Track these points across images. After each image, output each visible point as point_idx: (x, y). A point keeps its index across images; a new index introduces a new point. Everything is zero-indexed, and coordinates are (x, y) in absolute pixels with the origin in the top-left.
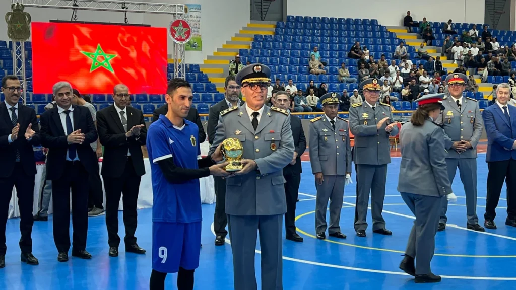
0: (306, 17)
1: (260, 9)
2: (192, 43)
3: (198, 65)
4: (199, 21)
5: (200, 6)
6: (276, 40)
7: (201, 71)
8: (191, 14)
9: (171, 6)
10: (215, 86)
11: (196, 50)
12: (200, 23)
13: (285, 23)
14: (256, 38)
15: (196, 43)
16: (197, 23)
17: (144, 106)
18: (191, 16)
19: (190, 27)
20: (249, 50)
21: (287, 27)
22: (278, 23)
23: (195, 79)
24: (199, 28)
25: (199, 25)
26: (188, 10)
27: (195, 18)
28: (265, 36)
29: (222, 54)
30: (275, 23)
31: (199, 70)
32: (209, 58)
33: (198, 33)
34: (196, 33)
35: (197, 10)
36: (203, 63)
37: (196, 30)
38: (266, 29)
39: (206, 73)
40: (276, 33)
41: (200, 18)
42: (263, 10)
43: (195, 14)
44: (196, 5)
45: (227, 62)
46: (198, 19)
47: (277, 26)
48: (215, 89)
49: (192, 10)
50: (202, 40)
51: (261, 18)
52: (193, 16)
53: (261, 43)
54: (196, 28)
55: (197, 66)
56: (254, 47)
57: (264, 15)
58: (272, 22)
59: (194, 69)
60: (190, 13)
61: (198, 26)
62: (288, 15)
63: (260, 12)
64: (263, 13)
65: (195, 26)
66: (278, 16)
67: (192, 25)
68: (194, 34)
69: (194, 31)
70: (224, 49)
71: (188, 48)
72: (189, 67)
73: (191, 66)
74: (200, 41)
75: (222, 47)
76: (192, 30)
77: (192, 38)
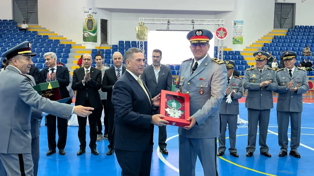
0: (306, 26)
1: (280, 23)
2: (238, 40)
4: (242, 29)
5: (243, 21)
6: (286, 38)
7: (241, 54)
8: (238, 25)
9: (217, 20)
10: (246, 62)
11: (239, 43)
12: (242, 30)
13: (293, 29)
14: (275, 37)
15: (240, 40)
16: (241, 30)
18: (238, 27)
19: (227, 31)
20: (269, 43)
21: (294, 31)
22: (289, 29)
23: (236, 58)
24: (242, 33)
25: (242, 31)
26: (236, 24)
27: (240, 28)
28: (280, 36)
29: (255, 46)
30: (288, 29)
32: (246, 47)
33: (241, 35)
34: (240, 35)
35: (241, 24)
36: (243, 50)
37: (240, 34)
38: (282, 32)
39: (243, 55)
40: (287, 34)
41: (242, 27)
42: (282, 23)
43: (240, 26)
44: (241, 21)
46: (241, 28)
47: (289, 31)
48: (246, 63)
49: (238, 24)
51: (281, 27)
53: (277, 40)
54: (240, 33)
55: (239, 52)
56: (273, 42)
57: (282, 26)
58: (286, 29)
59: (237, 53)
60: (237, 25)
62: (296, 25)
63: (280, 24)
64: (282, 24)
65: (240, 32)
66: (290, 26)
67: (238, 31)
68: (239, 35)
69: (239, 34)
70: (257, 43)
71: (235, 43)
72: (234, 52)
73: (235, 52)
74: (242, 39)
75: (255, 42)
76: (238, 33)
77: (237, 38)
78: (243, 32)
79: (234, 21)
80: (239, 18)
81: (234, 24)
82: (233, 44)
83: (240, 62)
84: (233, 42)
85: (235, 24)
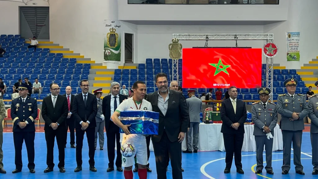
2: (293, 56)
4: (298, 42)
5: (299, 33)
7: (297, 74)
8: (293, 38)
9: (265, 35)
10: (304, 83)
11: (295, 60)
12: (299, 43)
15: (296, 56)
16: (297, 44)
17: (254, 95)
18: (293, 40)
19: (277, 48)
24: (298, 47)
26: (291, 36)
27: (295, 41)
29: (315, 63)
31: (296, 73)
32: (305, 65)
33: (297, 50)
34: (296, 50)
35: (297, 36)
36: (300, 69)
37: (296, 48)
39: (300, 75)
43: (295, 38)
44: (296, 33)
46: (298, 41)
48: (304, 85)
49: (293, 36)
52: (294, 40)
55: (294, 71)
59: (292, 72)
60: (292, 38)
65: (295, 46)
67: (293, 45)
68: (294, 50)
69: (294, 49)
71: (290, 59)
73: (290, 70)
74: (298, 55)
75: (316, 58)
76: (293, 48)
77: (293, 53)
78: (299, 46)
79: (288, 33)
80: (294, 30)
81: (288, 36)
82: (288, 61)
84: (288, 59)
85: (289, 36)
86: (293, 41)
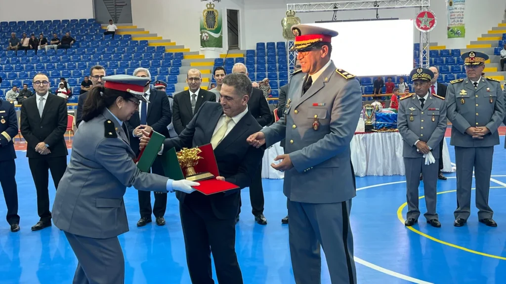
2: (456, 31)
3: (459, 50)
4: (463, 12)
8: (456, 6)
11: (459, 37)
12: (463, 13)
15: (459, 31)
16: (461, 14)
18: (456, 8)
19: (435, 17)
23: (454, 62)
24: (462, 18)
25: (463, 15)
26: (453, 4)
27: (459, 10)
29: (486, 39)
32: (472, 43)
33: (461, 22)
34: (459, 22)
35: (461, 3)
36: (465, 48)
37: (459, 20)
41: (463, 9)
43: (459, 6)
45: (489, 46)
46: (462, 10)
49: (456, 3)
50: (465, 28)
52: (458, 8)
54: (459, 18)
55: (458, 52)
59: (455, 54)
60: (454, 6)
61: (461, 16)
65: (459, 16)
67: (456, 16)
68: (458, 23)
69: (458, 21)
70: (489, 35)
71: (452, 35)
72: (450, 52)
73: (452, 50)
74: (463, 29)
75: (487, 33)
76: (456, 20)
77: (455, 27)
78: (464, 17)
81: (449, 4)
82: (448, 38)
83: (460, 68)
84: (448, 35)
85: (451, 4)
86: (456, 10)
